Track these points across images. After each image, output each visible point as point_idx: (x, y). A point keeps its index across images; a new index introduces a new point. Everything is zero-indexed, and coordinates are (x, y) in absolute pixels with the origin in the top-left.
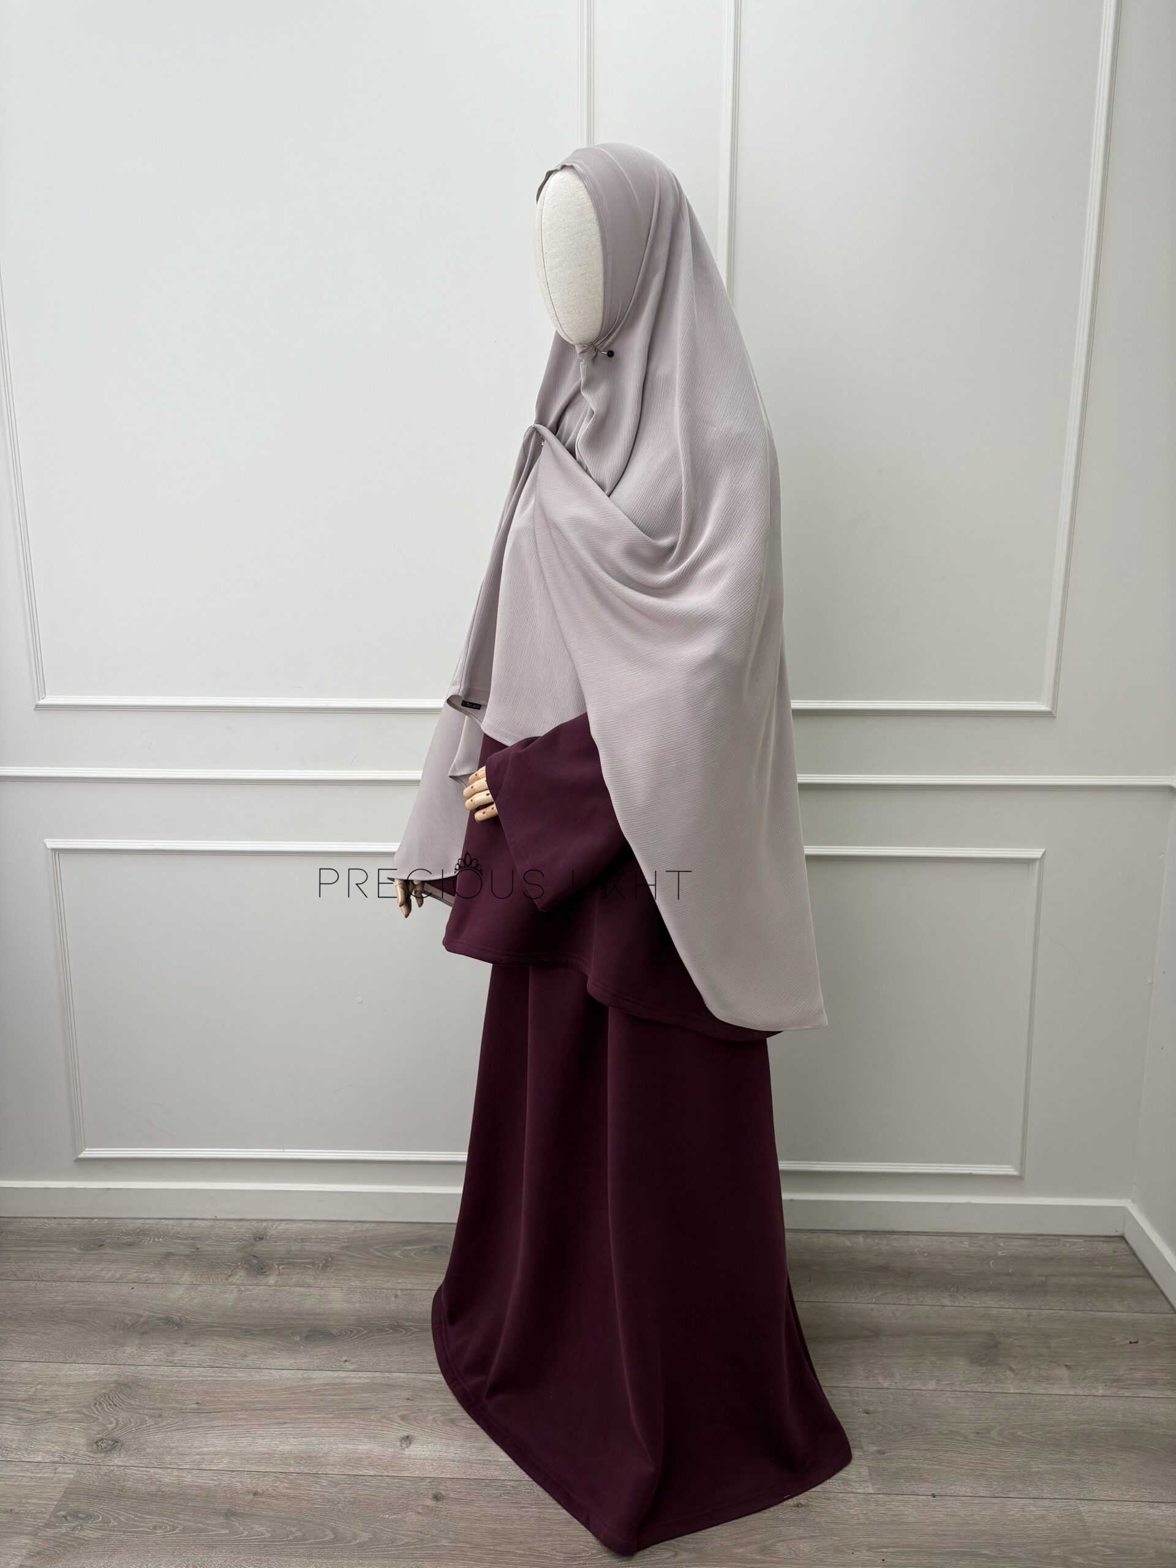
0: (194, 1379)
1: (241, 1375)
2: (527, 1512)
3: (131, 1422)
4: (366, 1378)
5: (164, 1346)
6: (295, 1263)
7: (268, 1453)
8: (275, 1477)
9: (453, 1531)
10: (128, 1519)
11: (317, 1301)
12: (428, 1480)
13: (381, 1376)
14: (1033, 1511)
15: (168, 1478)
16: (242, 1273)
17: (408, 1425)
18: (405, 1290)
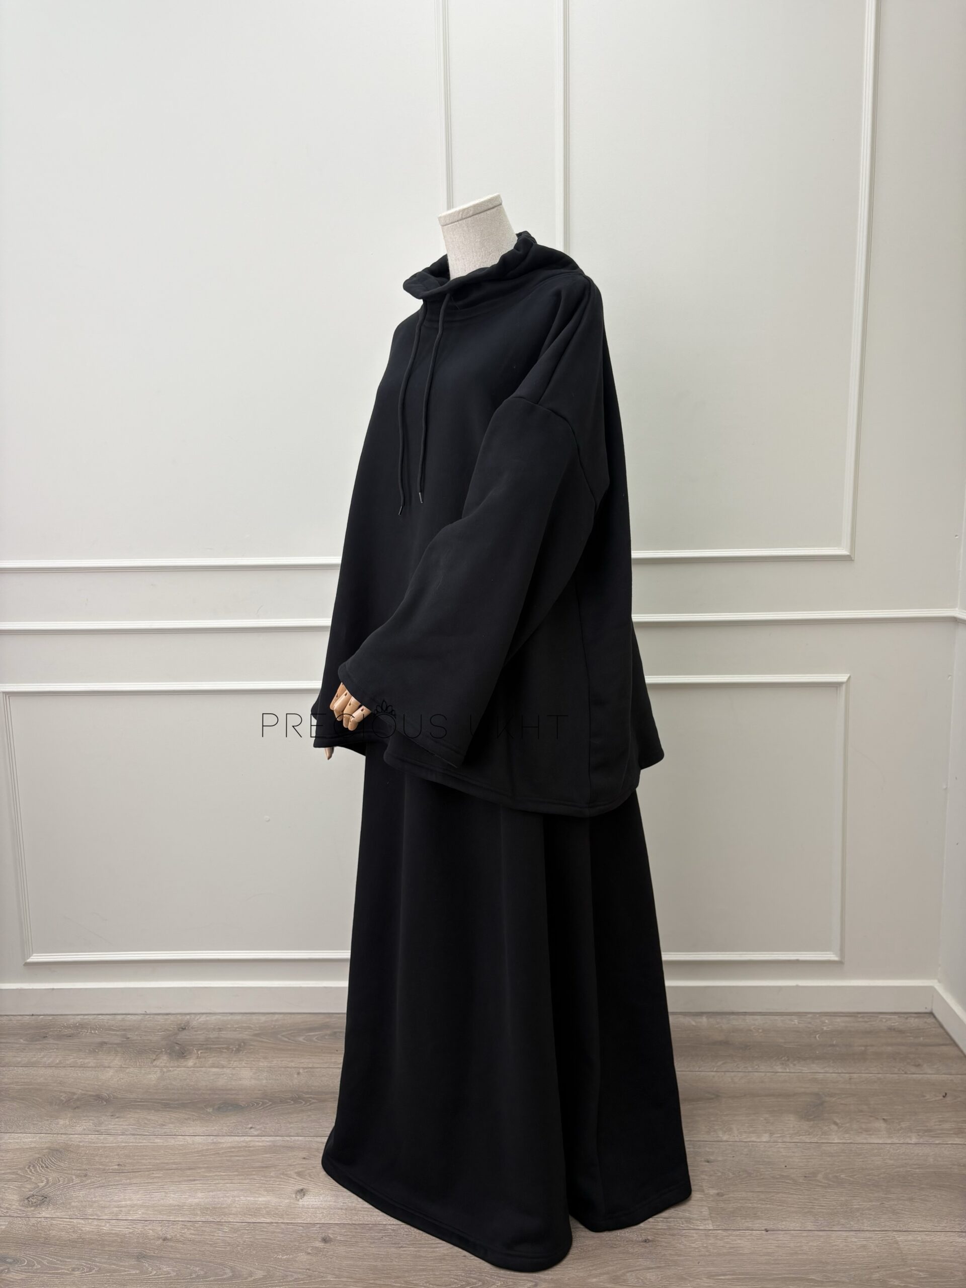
0: (117, 1145)
1: (159, 1141)
2: (404, 1251)
3: (59, 1181)
4: (267, 1141)
5: (93, 1118)
6: (211, 1048)
7: (178, 1206)
8: (183, 1225)
9: (338, 1268)
10: (51, 1262)
11: (229, 1079)
12: (318, 1226)
13: (281, 1139)
14: (855, 1242)
15: (88, 1227)
16: (165, 1057)
17: (303, 1180)
18: (306, 1068)
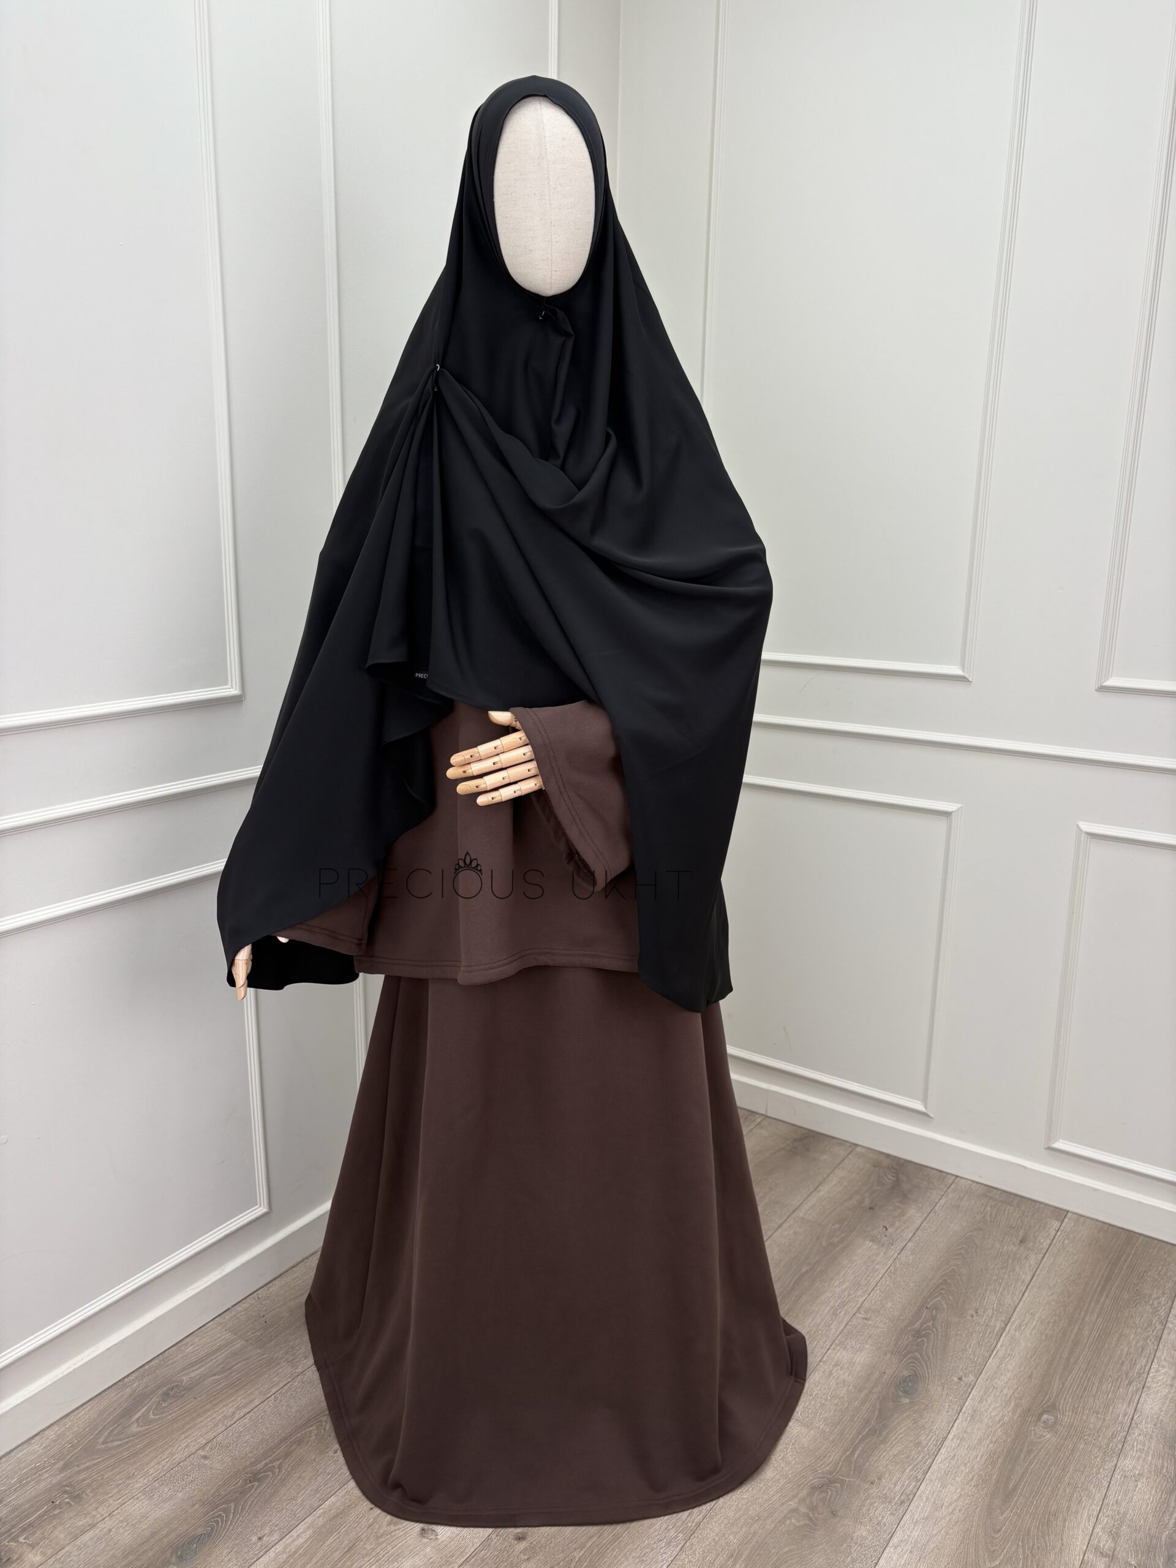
4: (304, 1532)
6: (30, 1525)
9: (569, 1543)
11: (127, 1528)
12: (494, 1536)
13: (314, 1518)
18: (203, 1446)
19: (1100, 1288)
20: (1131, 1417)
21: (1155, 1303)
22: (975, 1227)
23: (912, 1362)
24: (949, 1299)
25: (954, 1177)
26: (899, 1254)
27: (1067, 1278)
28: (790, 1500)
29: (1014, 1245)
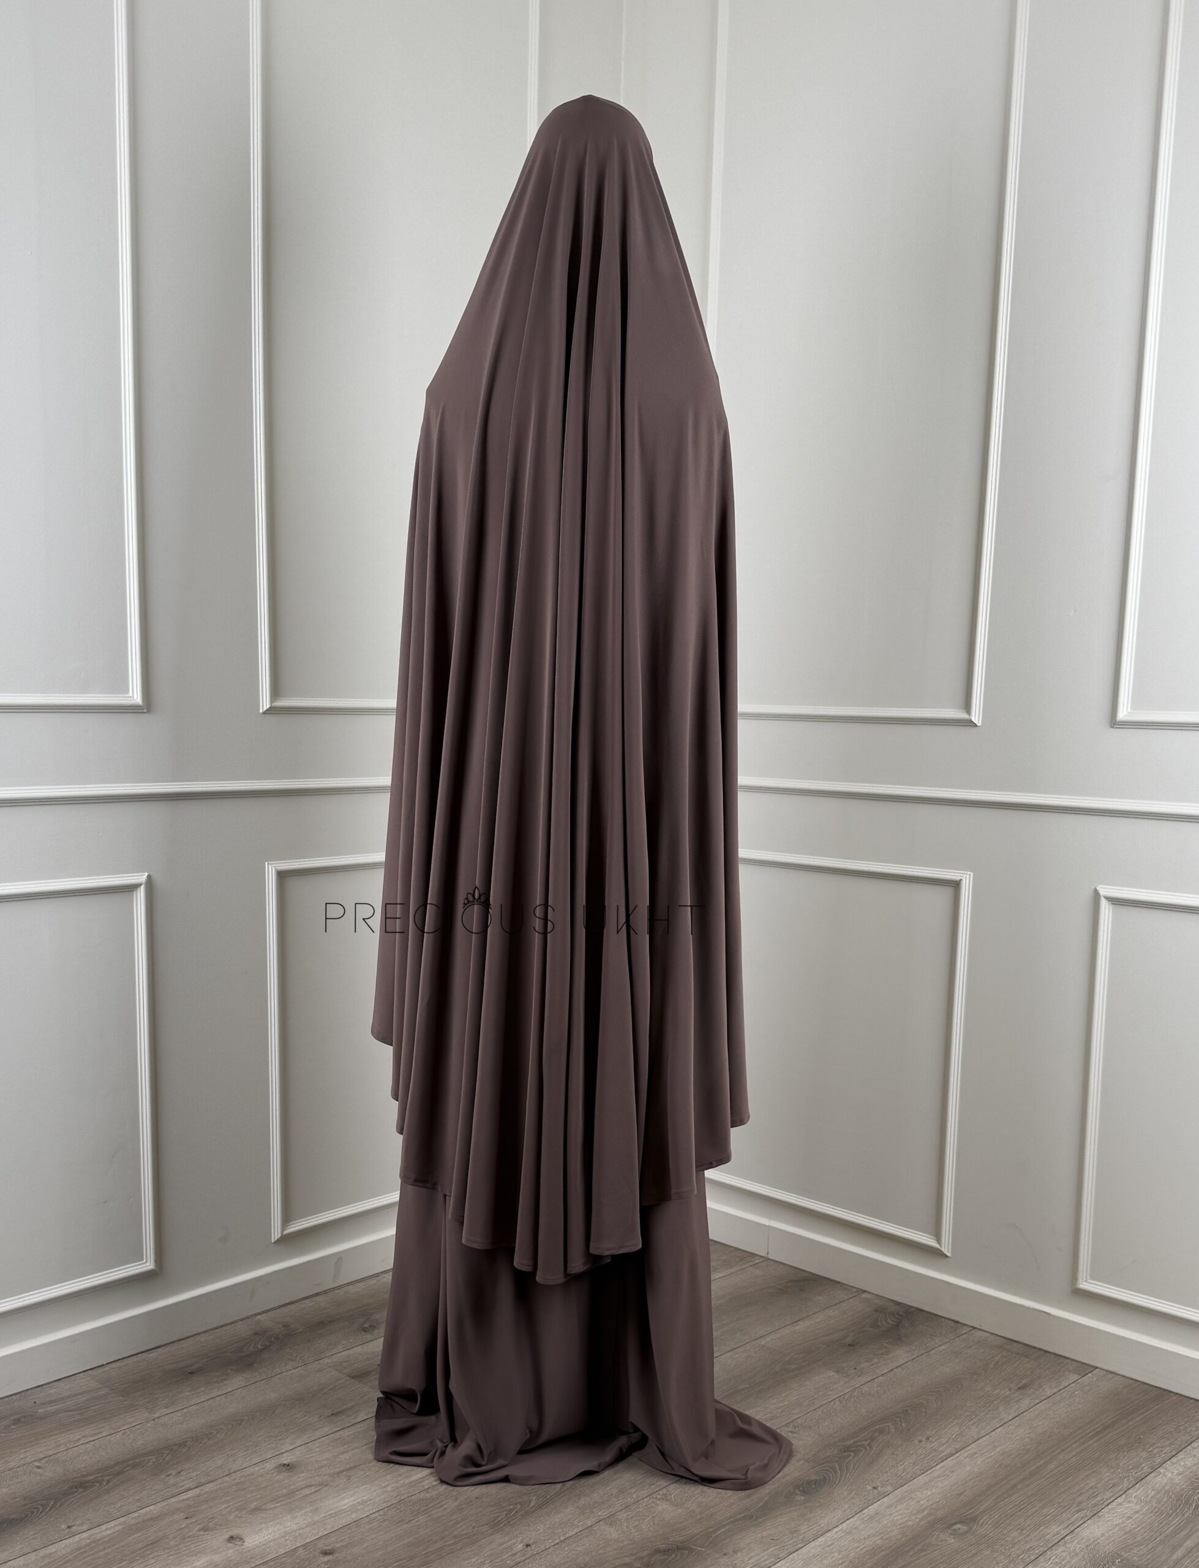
4: (113, 1527)
12: (301, 1548)
13: (129, 1518)
17: (217, 1531)
18: (39, 1460)
19: (1092, 1433)
20: (1062, 1536)
21: (1155, 1451)
22: (971, 1371)
23: (828, 1471)
24: (902, 1427)
25: (972, 1329)
26: (864, 1384)
27: (1058, 1422)
28: (627, 1557)
29: (1010, 1389)
